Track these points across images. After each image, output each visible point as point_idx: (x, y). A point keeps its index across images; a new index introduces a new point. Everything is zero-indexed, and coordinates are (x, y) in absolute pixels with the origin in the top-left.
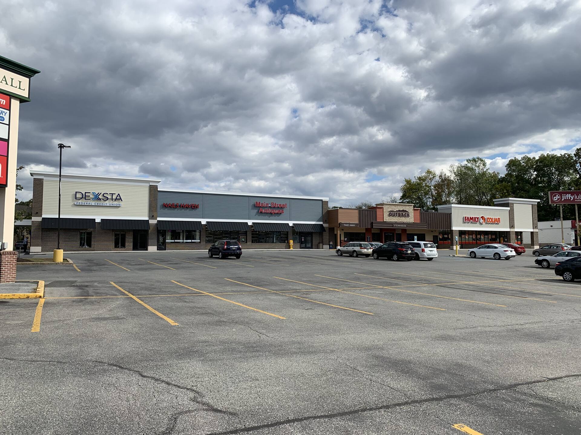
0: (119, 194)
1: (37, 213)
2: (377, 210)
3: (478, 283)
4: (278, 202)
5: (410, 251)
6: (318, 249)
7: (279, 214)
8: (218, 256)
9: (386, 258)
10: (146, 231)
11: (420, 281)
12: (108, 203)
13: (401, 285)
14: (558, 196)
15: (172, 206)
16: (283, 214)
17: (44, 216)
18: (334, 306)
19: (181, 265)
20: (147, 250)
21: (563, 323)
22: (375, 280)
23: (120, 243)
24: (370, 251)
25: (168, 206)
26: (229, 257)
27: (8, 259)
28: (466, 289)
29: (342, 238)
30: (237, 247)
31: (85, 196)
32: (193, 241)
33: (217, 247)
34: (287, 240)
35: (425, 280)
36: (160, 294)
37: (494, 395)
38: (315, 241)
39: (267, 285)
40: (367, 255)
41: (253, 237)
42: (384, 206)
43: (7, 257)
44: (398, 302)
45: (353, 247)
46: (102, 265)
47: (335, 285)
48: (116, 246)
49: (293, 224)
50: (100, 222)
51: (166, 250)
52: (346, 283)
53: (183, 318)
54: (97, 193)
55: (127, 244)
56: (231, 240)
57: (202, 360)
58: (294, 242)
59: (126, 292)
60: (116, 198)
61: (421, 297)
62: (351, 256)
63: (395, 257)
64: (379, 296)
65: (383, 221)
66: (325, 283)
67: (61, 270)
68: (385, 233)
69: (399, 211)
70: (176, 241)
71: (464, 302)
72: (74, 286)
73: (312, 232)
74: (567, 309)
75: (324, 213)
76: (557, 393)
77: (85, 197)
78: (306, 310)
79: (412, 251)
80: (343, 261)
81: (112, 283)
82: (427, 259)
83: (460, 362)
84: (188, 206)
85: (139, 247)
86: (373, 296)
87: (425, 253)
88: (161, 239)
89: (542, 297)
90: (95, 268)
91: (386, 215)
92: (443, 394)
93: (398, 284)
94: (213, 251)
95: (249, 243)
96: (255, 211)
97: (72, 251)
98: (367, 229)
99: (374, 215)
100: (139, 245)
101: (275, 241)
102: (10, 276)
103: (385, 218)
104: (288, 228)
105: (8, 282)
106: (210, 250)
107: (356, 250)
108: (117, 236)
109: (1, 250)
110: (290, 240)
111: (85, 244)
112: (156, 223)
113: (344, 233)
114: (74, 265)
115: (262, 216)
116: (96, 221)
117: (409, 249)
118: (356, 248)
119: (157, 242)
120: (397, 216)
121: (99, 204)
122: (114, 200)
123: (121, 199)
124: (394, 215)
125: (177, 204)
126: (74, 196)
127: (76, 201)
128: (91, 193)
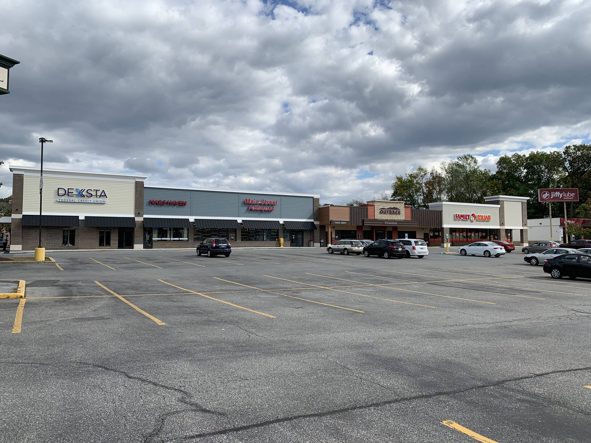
0: (103, 191)
1: (17, 210)
2: (369, 207)
3: (468, 280)
4: (269, 200)
5: (401, 249)
6: (309, 247)
7: (269, 211)
8: (207, 255)
9: (377, 256)
10: (132, 229)
11: (410, 278)
12: (92, 200)
13: (392, 283)
14: (548, 193)
15: (159, 203)
16: (273, 211)
17: (24, 213)
18: (324, 304)
19: (168, 264)
20: (133, 248)
21: (551, 320)
22: (366, 278)
23: (104, 241)
24: (361, 249)
25: (154, 203)
26: (218, 255)
28: (456, 286)
29: (334, 236)
30: (226, 245)
31: (68, 192)
32: (181, 239)
33: (205, 245)
34: (278, 238)
35: (415, 278)
36: (147, 294)
37: (482, 391)
38: (306, 240)
39: (257, 283)
40: (358, 253)
41: (242, 235)
42: (375, 203)
44: (389, 300)
45: (344, 245)
46: (86, 264)
47: (326, 283)
48: (101, 244)
49: (284, 221)
50: (84, 219)
51: (152, 248)
52: (337, 281)
53: (171, 318)
54: (80, 190)
55: (112, 242)
56: (220, 238)
57: (190, 361)
58: (285, 240)
59: (112, 292)
60: (101, 195)
61: (411, 295)
62: (342, 254)
63: (386, 255)
64: (369, 294)
65: (374, 218)
66: (316, 281)
67: (43, 269)
68: (376, 231)
69: (390, 208)
70: (163, 239)
71: (454, 299)
72: (57, 286)
73: (303, 230)
74: (555, 306)
75: (315, 211)
76: (544, 389)
77: (68, 193)
78: (296, 308)
79: (403, 248)
80: (333, 259)
81: (97, 282)
82: (417, 257)
83: (450, 359)
84: (175, 202)
86: (363, 294)
87: (415, 251)
88: (148, 237)
89: (531, 294)
90: (79, 267)
91: (377, 212)
92: (432, 391)
93: (388, 282)
94: (201, 249)
95: (239, 241)
96: (245, 208)
97: (54, 249)
98: (358, 227)
99: (365, 213)
100: (124, 243)
101: (265, 239)
103: (376, 215)
104: (278, 226)
106: (198, 248)
107: (347, 248)
108: (102, 234)
110: (281, 238)
111: (68, 242)
112: (142, 220)
113: (335, 230)
114: (57, 264)
115: (252, 214)
116: (80, 219)
117: (400, 247)
118: (347, 246)
119: (144, 240)
120: (388, 213)
121: (83, 201)
122: (98, 197)
123: (105, 195)
124: (386, 213)
125: (164, 201)
126: (57, 193)
127: (58, 198)
128: (75, 190)
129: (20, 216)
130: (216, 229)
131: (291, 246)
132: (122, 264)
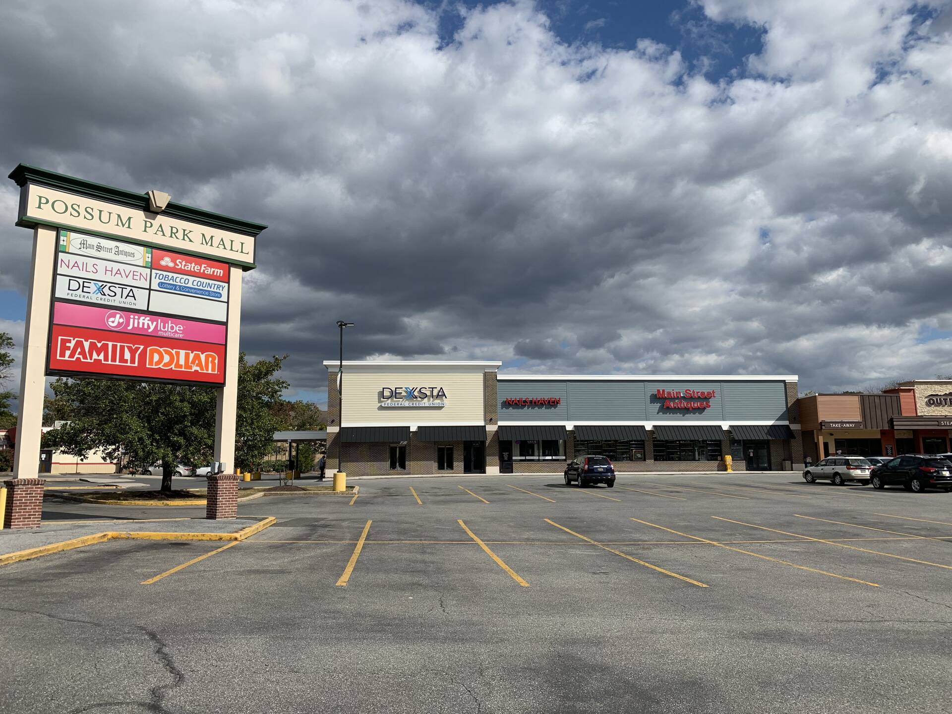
0: (441, 388)
2: (901, 394)
4: (698, 389)
5: (948, 472)
6: (783, 471)
7: (701, 410)
8: (577, 483)
9: (902, 487)
10: (483, 443)
11: (918, 529)
12: (426, 402)
15: (519, 403)
17: (343, 425)
20: (484, 472)
23: (445, 462)
24: (867, 474)
25: (513, 403)
27: (226, 486)
29: (832, 449)
30: (606, 467)
31: (396, 393)
32: (554, 458)
34: (721, 455)
38: (776, 457)
40: (864, 482)
41: (655, 451)
42: (915, 386)
43: (225, 483)
44: (805, 568)
45: (834, 467)
47: (724, 534)
48: (441, 467)
49: (729, 426)
50: (417, 430)
51: (512, 473)
54: (411, 389)
55: (455, 464)
56: (597, 456)
58: (735, 459)
60: (438, 395)
62: (833, 484)
63: (915, 484)
65: (915, 415)
67: (331, 502)
68: (924, 439)
70: (528, 458)
72: (313, 526)
73: (768, 440)
75: (789, 406)
77: (394, 394)
80: (801, 493)
81: (370, 522)
84: (544, 401)
85: (472, 467)
90: (379, 500)
91: (921, 403)
94: (569, 474)
95: (650, 462)
96: (657, 406)
97: (379, 475)
98: (883, 432)
99: (895, 405)
100: (472, 463)
101: (697, 458)
102: (230, 509)
103: (920, 408)
104: (720, 434)
105: (227, 517)
106: (566, 473)
107: (840, 472)
108: (441, 452)
109: (218, 473)
110: (726, 456)
111: (397, 464)
112: (496, 430)
113: (835, 439)
114: (357, 496)
115: (670, 414)
116: (411, 430)
117: (945, 469)
118: (839, 469)
119: (500, 459)
120: (946, 404)
121: (414, 404)
122: (435, 397)
123: (445, 395)
124: (941, 403)
125: (526, 399)
126: (381, 395)
127: (383, 401)
128: (404, 389)
129: (333, 430)
130: (610, 441)
131: (747, 470)
132: (443, 495)
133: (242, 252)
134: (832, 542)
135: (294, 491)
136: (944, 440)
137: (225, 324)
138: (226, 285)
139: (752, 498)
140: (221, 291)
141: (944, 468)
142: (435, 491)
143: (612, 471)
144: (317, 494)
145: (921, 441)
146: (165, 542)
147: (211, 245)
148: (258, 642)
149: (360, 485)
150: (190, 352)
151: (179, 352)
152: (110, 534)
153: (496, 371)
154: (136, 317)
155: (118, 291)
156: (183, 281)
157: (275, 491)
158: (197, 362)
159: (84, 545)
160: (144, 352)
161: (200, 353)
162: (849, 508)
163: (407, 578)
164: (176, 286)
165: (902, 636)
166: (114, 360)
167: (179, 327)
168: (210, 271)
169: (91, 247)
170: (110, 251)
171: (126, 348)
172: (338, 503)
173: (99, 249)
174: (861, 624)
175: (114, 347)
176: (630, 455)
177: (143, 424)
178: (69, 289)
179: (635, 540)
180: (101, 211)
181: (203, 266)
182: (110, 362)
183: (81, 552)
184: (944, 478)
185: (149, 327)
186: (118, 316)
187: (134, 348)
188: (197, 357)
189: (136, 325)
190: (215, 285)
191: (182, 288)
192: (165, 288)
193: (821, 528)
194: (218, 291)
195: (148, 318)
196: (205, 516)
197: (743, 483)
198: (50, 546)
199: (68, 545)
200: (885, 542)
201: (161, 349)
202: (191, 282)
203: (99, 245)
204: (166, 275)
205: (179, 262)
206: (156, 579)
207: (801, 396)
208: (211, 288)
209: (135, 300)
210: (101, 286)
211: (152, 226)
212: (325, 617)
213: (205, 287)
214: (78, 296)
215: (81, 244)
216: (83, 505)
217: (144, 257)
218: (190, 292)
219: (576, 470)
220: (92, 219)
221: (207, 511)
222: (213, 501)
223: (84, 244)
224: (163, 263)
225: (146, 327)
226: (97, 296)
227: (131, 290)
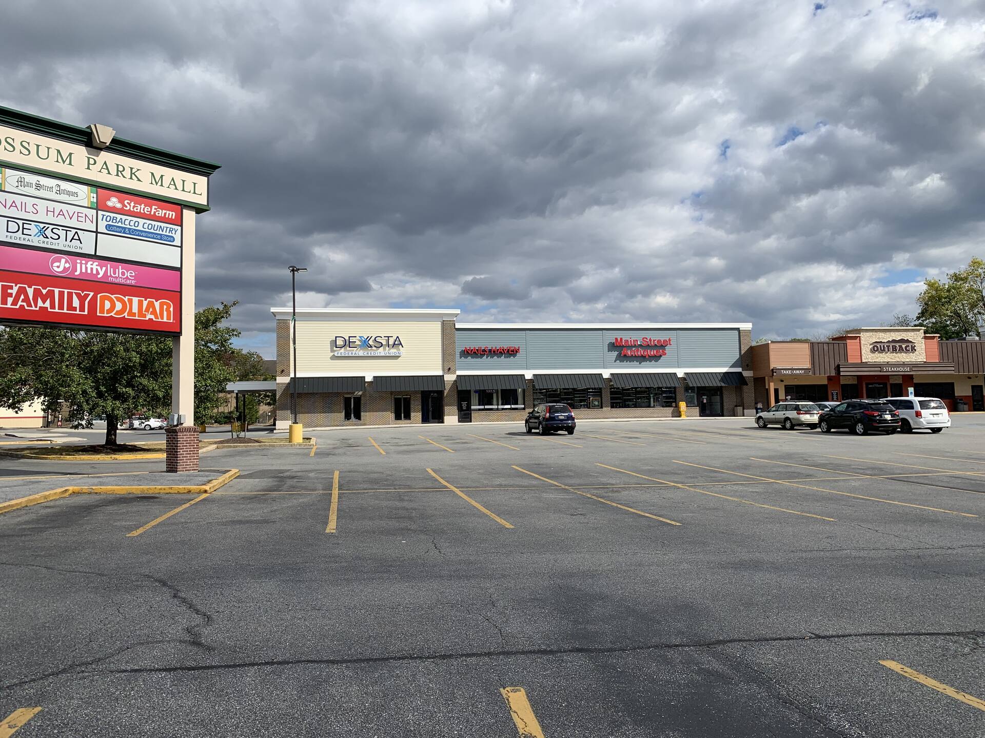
0: (398, 337)
1: (283, 371)
2: (848, 341)
4: (655, 337)
5: (890, 416)
6: (734, 416)
7: (657, 358)
8: (538, 431)
9: (847, 430)
10: (441, 393)
11: (863, 469)
12: (381, 352)
15: (478, 352)
17: (293, 375)
20: (443, 422)
23: (402, 411)
24: (815, 418)
25: (471, 352)
27: (186, 438)
29: (782, 395)
30: (567, 414)
31: (349, 342)
32: (513, 406)
33: (536, 415)
34: (675, 402)
35: (873, 469)
38: (728, 403)
39: (568, 476)
40: (812, 426)
41: (612, 399)
42: (862, 333)
43: (185, 435)
45: (785, 412)
46: (355, 446)
48: (398, 417)
49: (685, 373)
50: (373, 380)
51: (471, 422)
54: (366, 338)
55: (412, 414)
56: (558, 404)
58: (689, 405)
60: (394, 344)
62: (784, 428)
63: (860, 428)
65: (860, 361)
67: (291, 454)
68: (867, 384)
69: (894, 341)
70: (487, 407)
73: (721, 387)
75: (743, 352)
77: (348, 343)
78: (573, 515)
79: (893, 415)
80: (755, 438)
81: (337, 473)
82: (929, 431)
84: (503, 350)
85: (430, 417)
87: (921, 420)
90: (340, 451)
91: (866, 349)
94: (531, 422)
95: (607, 409)
96: (615, 354)
97: (333, 426)
98: (830, 378)
99: (842, 352)
100: (431, 414)
101: (652, 405)
102: (191, 462)
103: (864, 355)
104: (675, 381)
105: (188, 470)
106: (527, 421)
107: (790, 417)
108: (397, 402)
109: (177, 425)
110: (680, 403)
111: (352, 415)
112: (454, 380)
113: (785, 386)
114: (315, 447)
115: (627, 362)
116: (367, 380)
117: (888, 412)
118: (788, 414)
119: (458, 409)
120: (888, 351)
121: (369, 353)
122: (391, 346)
123: (401, 344)
124: (884, 350)
125: (485, 348)
126: (334, 343)
127: (336, 351)
128: (358, 338)
129: (283, 380)
130: (568, 389)
131: (700, 416)
132: (405, 445)
133: (195, 193)
134: (788, 482)
135: (248, 443)
136: (885, 385)
137: (180, 270)
138: (180, 228)
139: (708, 443)
140: (173, 235)
141: (886, 412)
142: (397, 441)
143: (573, 419)
144: (273, 446)
145: (864, 386)
146: (131, 496)
147: (162, 185)
148: (270, 586)
149: (318, 437)
150: (143, 299)
151: (132, 299)
152: (71, 488)
153: (455, 319)
154: (83, 262)
155: (62, 233)
156: (132, 223)
157: (228, 443)
158: (151, 310)
159: (46, 500)
160: (94, 299)
161: (154, 300)
162: (800, 451)
163: (393, 524)
164: (125, 228)
165: (860, 562)
166: (61, 307)
167: (130, 273)
168: (161, 213)
169: (29, 185)
170: (51, 190)
171: (74, 295)
172: (297, 454)
173: (39, 188)
174: (822, 553)
175: (61, 294)
176: (587, 403)
177: (85, 375)
178: (7, 231)
179: (603, 484)
180: (38, 146)
181: (154, 207)
182: (57, 310)
183: (46, 507)
184: (886, 421)
185: (98, 273)
186: (63, 261)
187: (83, 295)
188: (151, 305)
189: (84, 270)
190: (167, 228)
191: (131, 231)
192: (113, 231)
193: (775, 470)
194: (170, 234)
195: (97, 263)
196: (165, 469)
197: (696, 428)
198: (13, 502)
199: (31, 501)
200: (835, 481)
201: (113, 296)
202: (141, 225)
203: (38, 183)
204: (114, 217)
205: (128, 203)
206: (140, 531)
207: (754, 344)
208: (163, 231)
209: (81, 243)
210: (43, 229)
211: (95, 163)
212: (327, 562)
213: (157, 230)
214: (18, 239)
215: (18, 181)
216: (22, 460)
217: (88, 197)
218: (140, 236)
219: (538, 418)
220: (29, 155)
221: (167, 465)
222: (174, 455)
223: (21, 182)
224: (110, 204)
225: (95, 272)
226: (39, 239)
227: (76, 232)
